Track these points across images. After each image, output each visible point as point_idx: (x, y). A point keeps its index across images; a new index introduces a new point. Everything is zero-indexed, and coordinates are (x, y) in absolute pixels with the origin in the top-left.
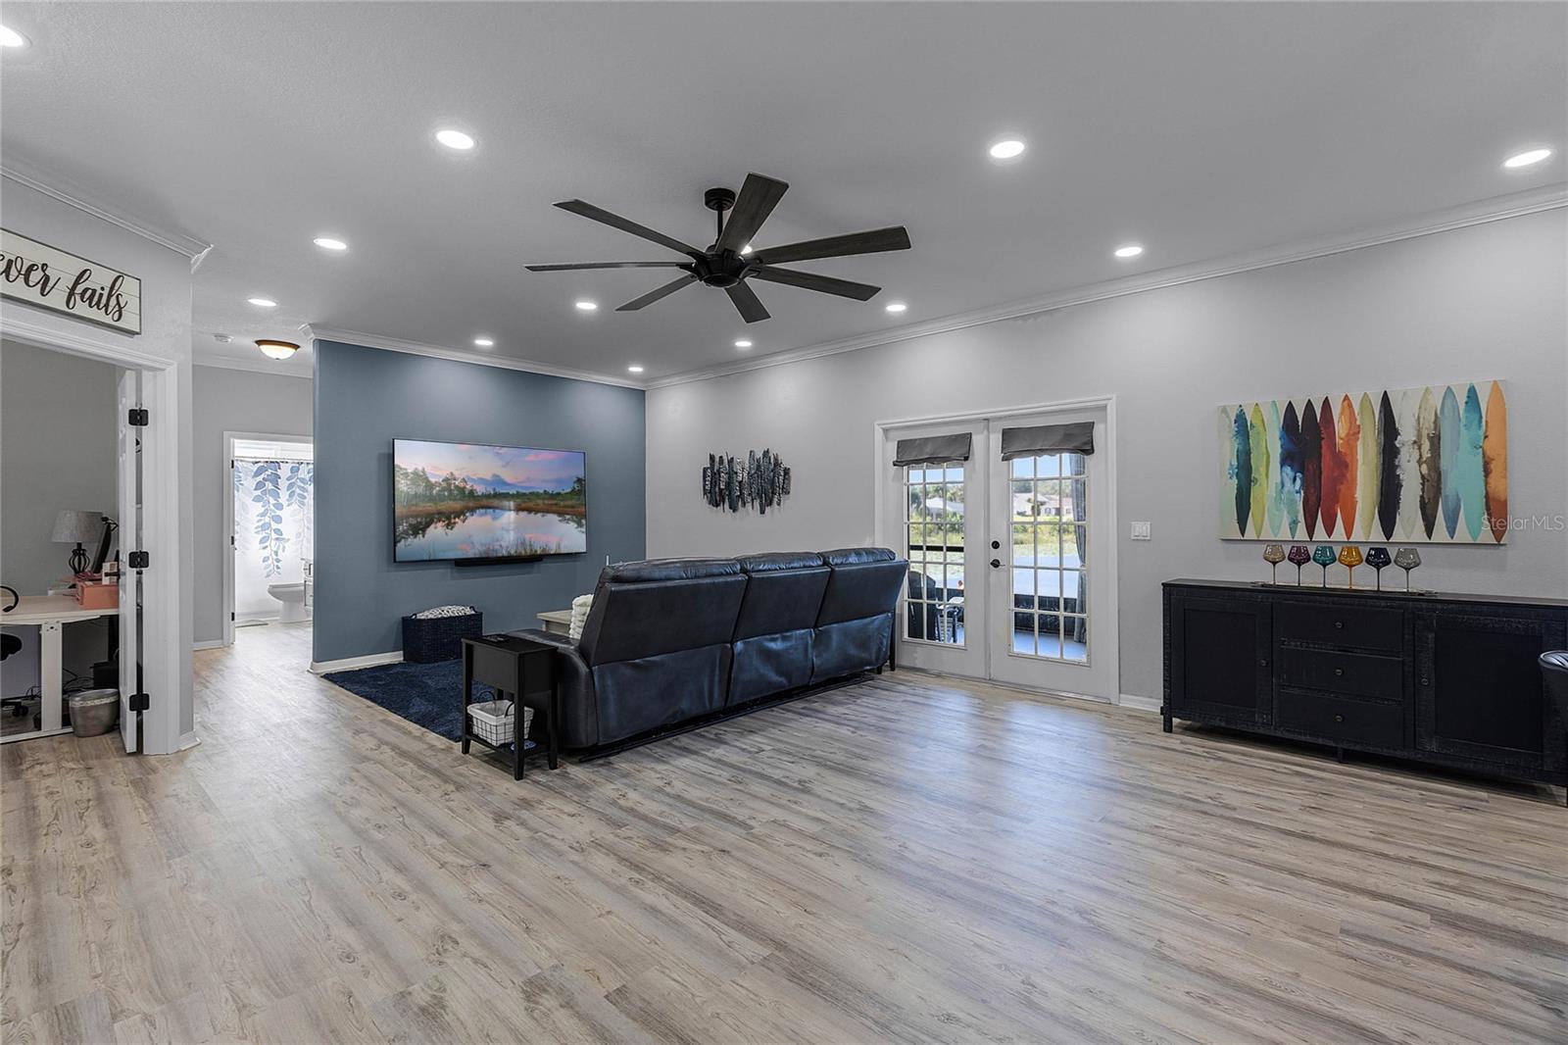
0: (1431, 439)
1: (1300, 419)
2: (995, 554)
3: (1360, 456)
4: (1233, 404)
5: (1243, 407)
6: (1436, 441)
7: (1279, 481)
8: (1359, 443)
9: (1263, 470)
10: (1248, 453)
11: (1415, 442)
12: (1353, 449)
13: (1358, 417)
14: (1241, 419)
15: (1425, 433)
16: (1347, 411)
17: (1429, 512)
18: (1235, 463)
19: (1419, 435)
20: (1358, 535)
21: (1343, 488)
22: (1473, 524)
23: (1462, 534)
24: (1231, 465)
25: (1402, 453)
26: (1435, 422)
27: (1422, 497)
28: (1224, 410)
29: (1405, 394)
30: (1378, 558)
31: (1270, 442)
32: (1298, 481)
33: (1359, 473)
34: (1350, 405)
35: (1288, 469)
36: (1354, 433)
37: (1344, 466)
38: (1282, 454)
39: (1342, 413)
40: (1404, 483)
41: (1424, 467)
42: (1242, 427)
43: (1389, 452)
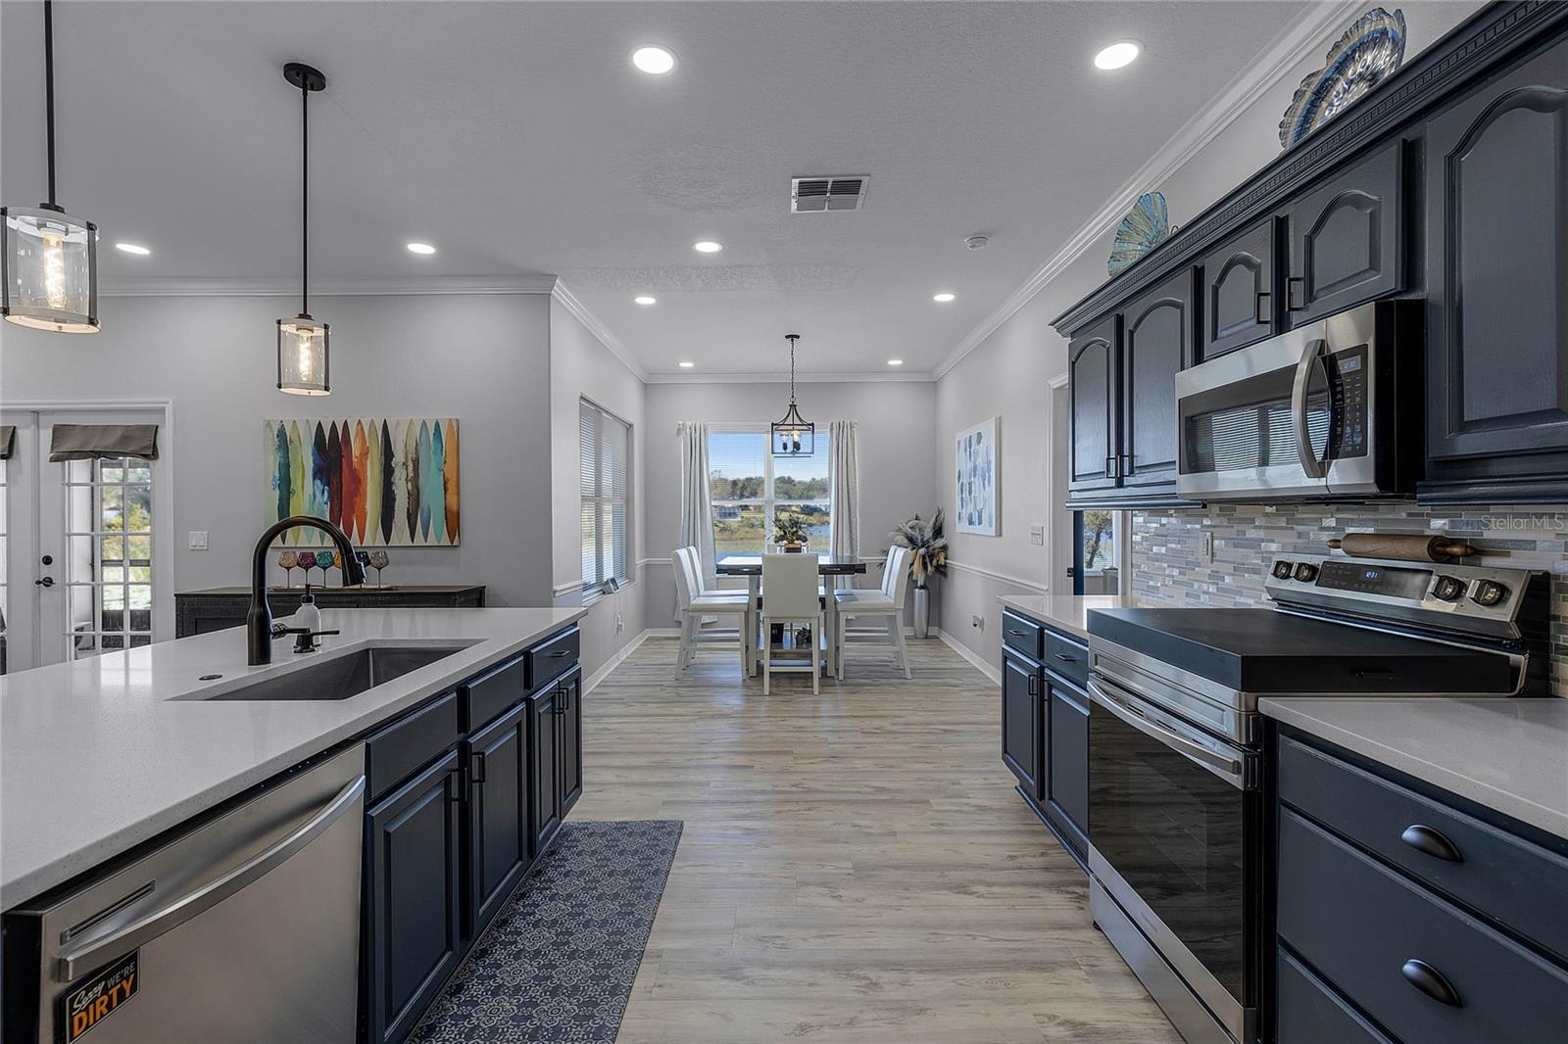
0: (413, 462)
1: (327, 438)
2: (46, 571)
3: (369, 473)
4: (276, 418)
5: (284, 423)
6: (416, 462)
7: (312, 493)
8: (368, 462)
9: (299, 482)
10: (288, 466)
11: (404, 464)
12: (363, 465)
13: (367, 440)
14: (282, 434)
15: (410, 456)
16: (360, 434)
17: (412, 521)
18: (277, 475)
19: (406, 459)
20: (368, 542)
21: (357, 499)
22: (437, 534)
23: (432, 541)
24: (274, 477)
25: (396, 472)
26: (416, 448)
27: (408, 509)
28: (268, 424)
29: (398, 423)
31: (305, 458)
32: (326, 493)
33: (368, 488)
34: (362, 429)
35: (318, 482)
36: (365, 454)
37: (358, 481)
38: (313, 469)
39: (356, 435)
40: (397, 497)
41: (409, 483)
42: (283, 442)
43: (388, 471)
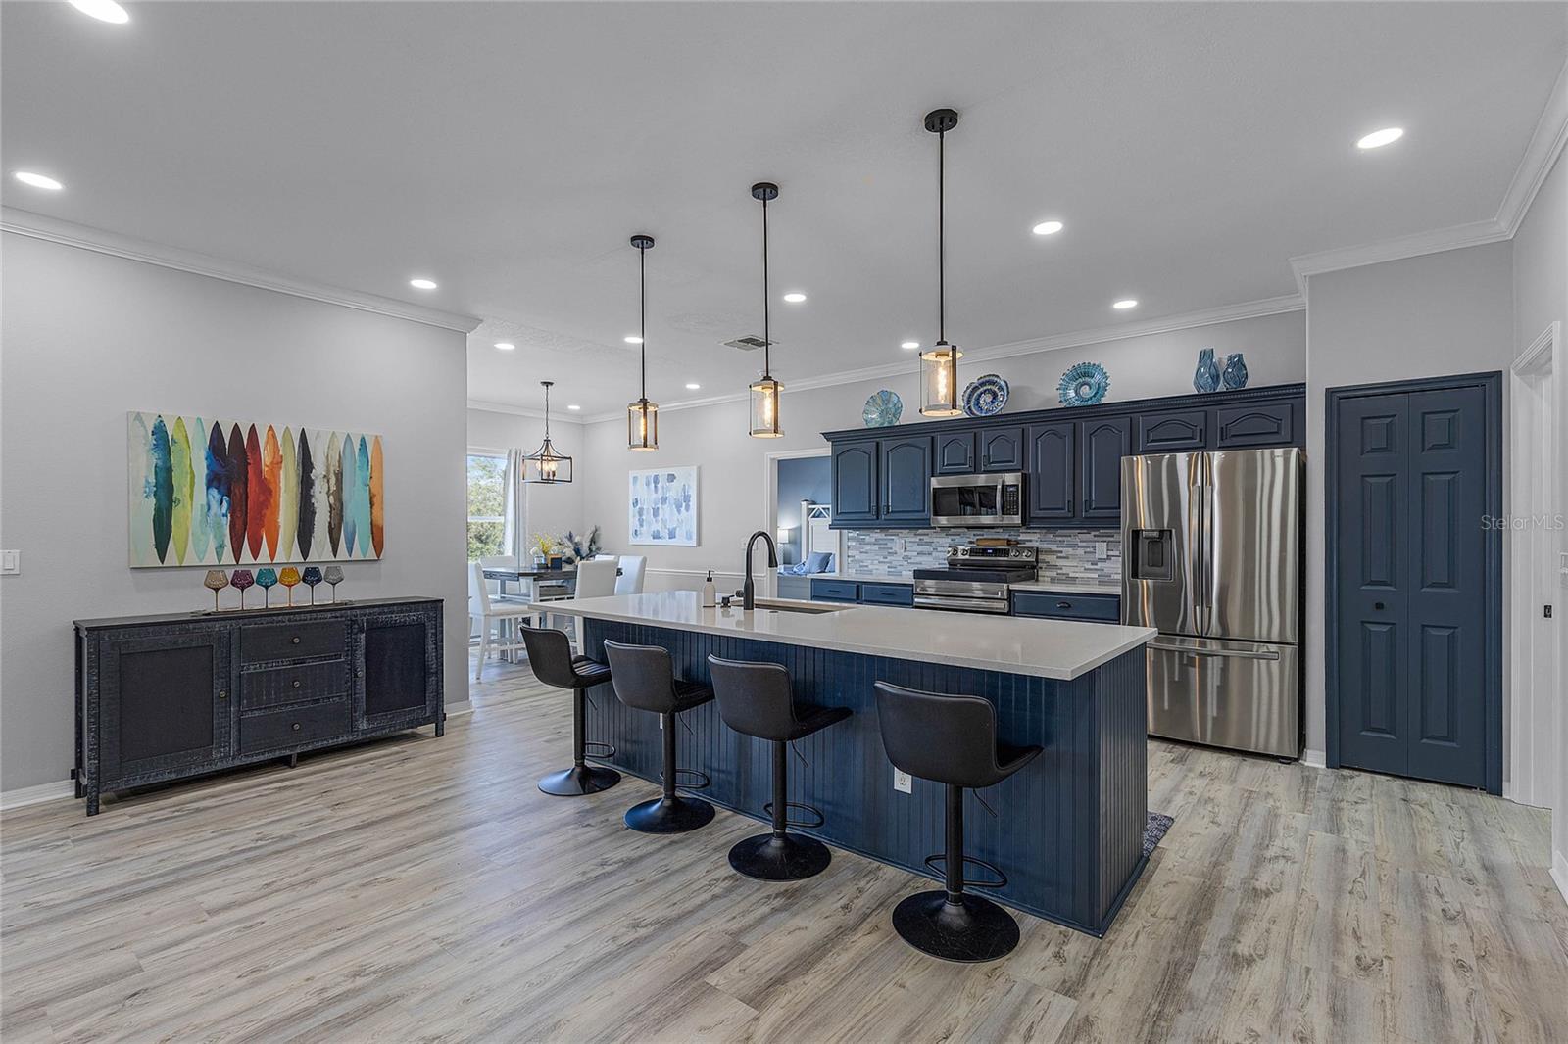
0: (336, 475)
1: (227, 442)
3: (282, 484)
4: (151, 412)
5: (163, 419)
6: (339, 476)
7: (204, 503)
8: (282, 472)
9: (187, 490)
10: (169, 470)
11: (325, 476)
12: (276, 477)
13: (281, 448)
14: (160, 431)
15: (332, 469)
16: (271, 441)
17: (334, 536)
18: (152, 480)
19: (328, 471)
20: (280, 558)
21: (268, 513)
22: (363, 548)
23: (357, 555)
24: (147, 482)
25: (316, 485)
26: (339, 462)
27: (330, 523)
28: (138, 417)
29: (318, 434)
30: (312, 576)
31: (195, 463)
32: (225, 504)
33: (281, 499)
34: (274, 436)
35: (214, 492)
36: (278, 463)
37: (268, 492)
38: (207, 475)
39: (267, 442)
40: (317, 511)
41: (331, 497)
42: (161, 440)
43: (306, 483)
